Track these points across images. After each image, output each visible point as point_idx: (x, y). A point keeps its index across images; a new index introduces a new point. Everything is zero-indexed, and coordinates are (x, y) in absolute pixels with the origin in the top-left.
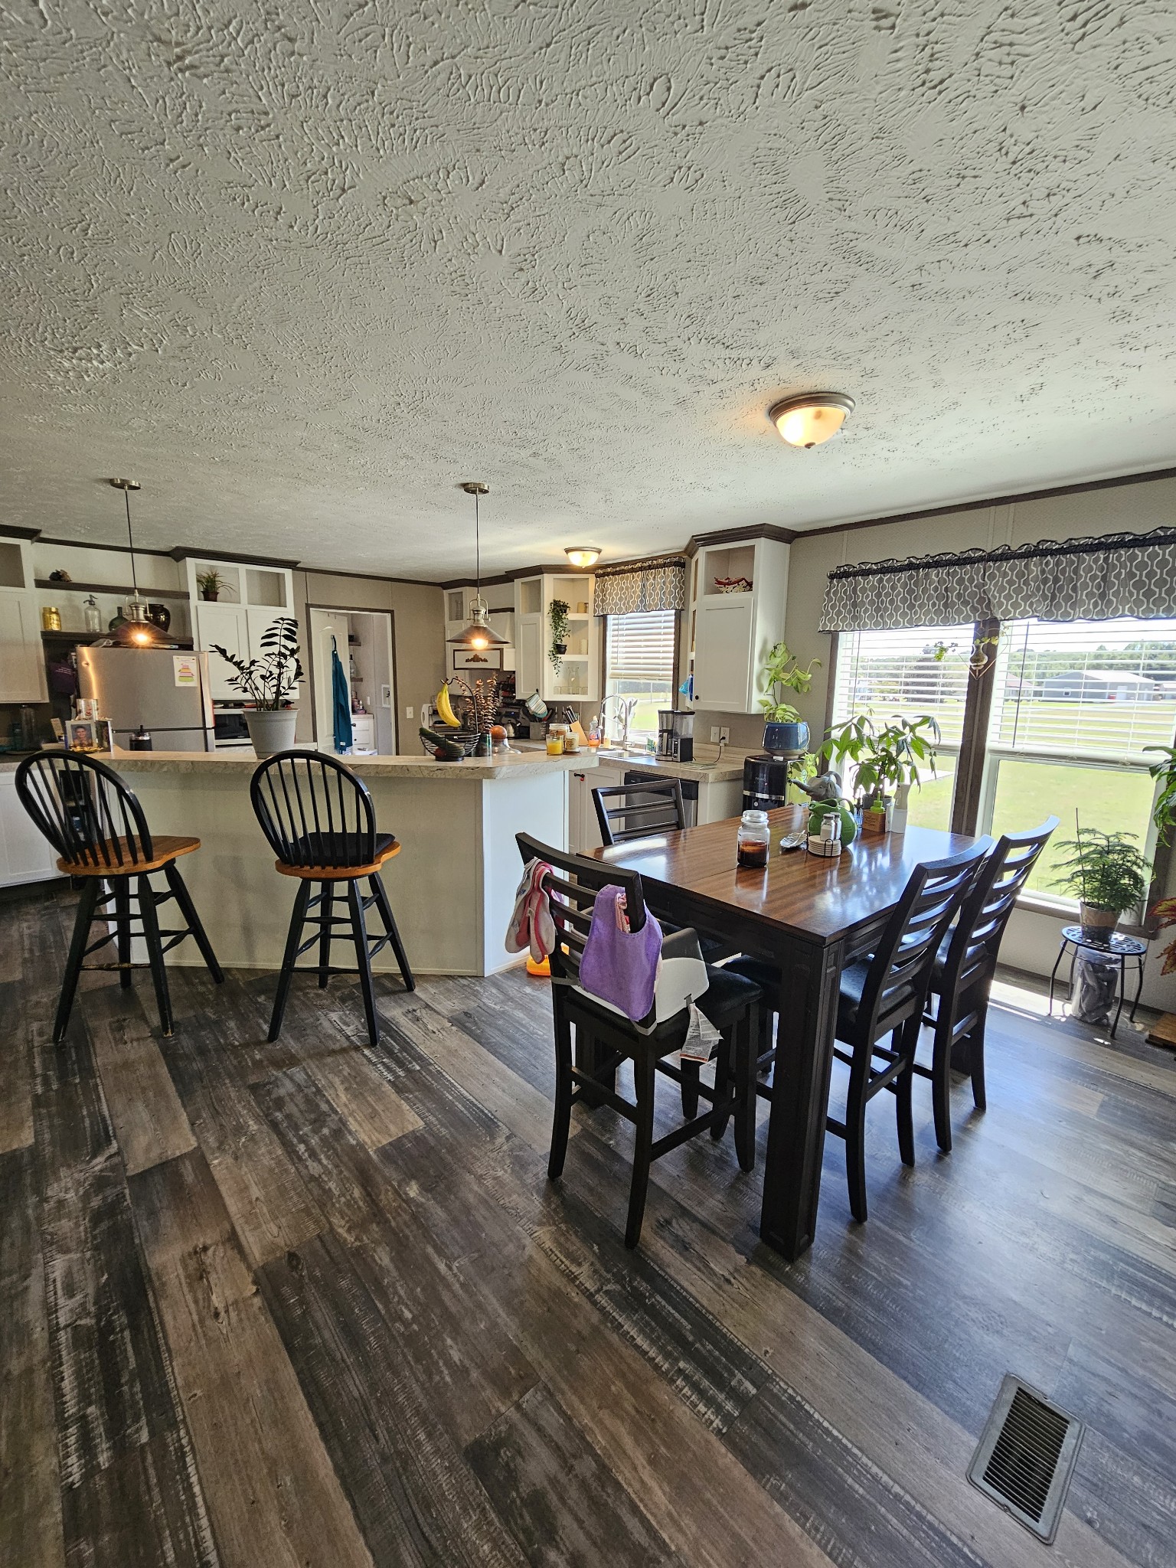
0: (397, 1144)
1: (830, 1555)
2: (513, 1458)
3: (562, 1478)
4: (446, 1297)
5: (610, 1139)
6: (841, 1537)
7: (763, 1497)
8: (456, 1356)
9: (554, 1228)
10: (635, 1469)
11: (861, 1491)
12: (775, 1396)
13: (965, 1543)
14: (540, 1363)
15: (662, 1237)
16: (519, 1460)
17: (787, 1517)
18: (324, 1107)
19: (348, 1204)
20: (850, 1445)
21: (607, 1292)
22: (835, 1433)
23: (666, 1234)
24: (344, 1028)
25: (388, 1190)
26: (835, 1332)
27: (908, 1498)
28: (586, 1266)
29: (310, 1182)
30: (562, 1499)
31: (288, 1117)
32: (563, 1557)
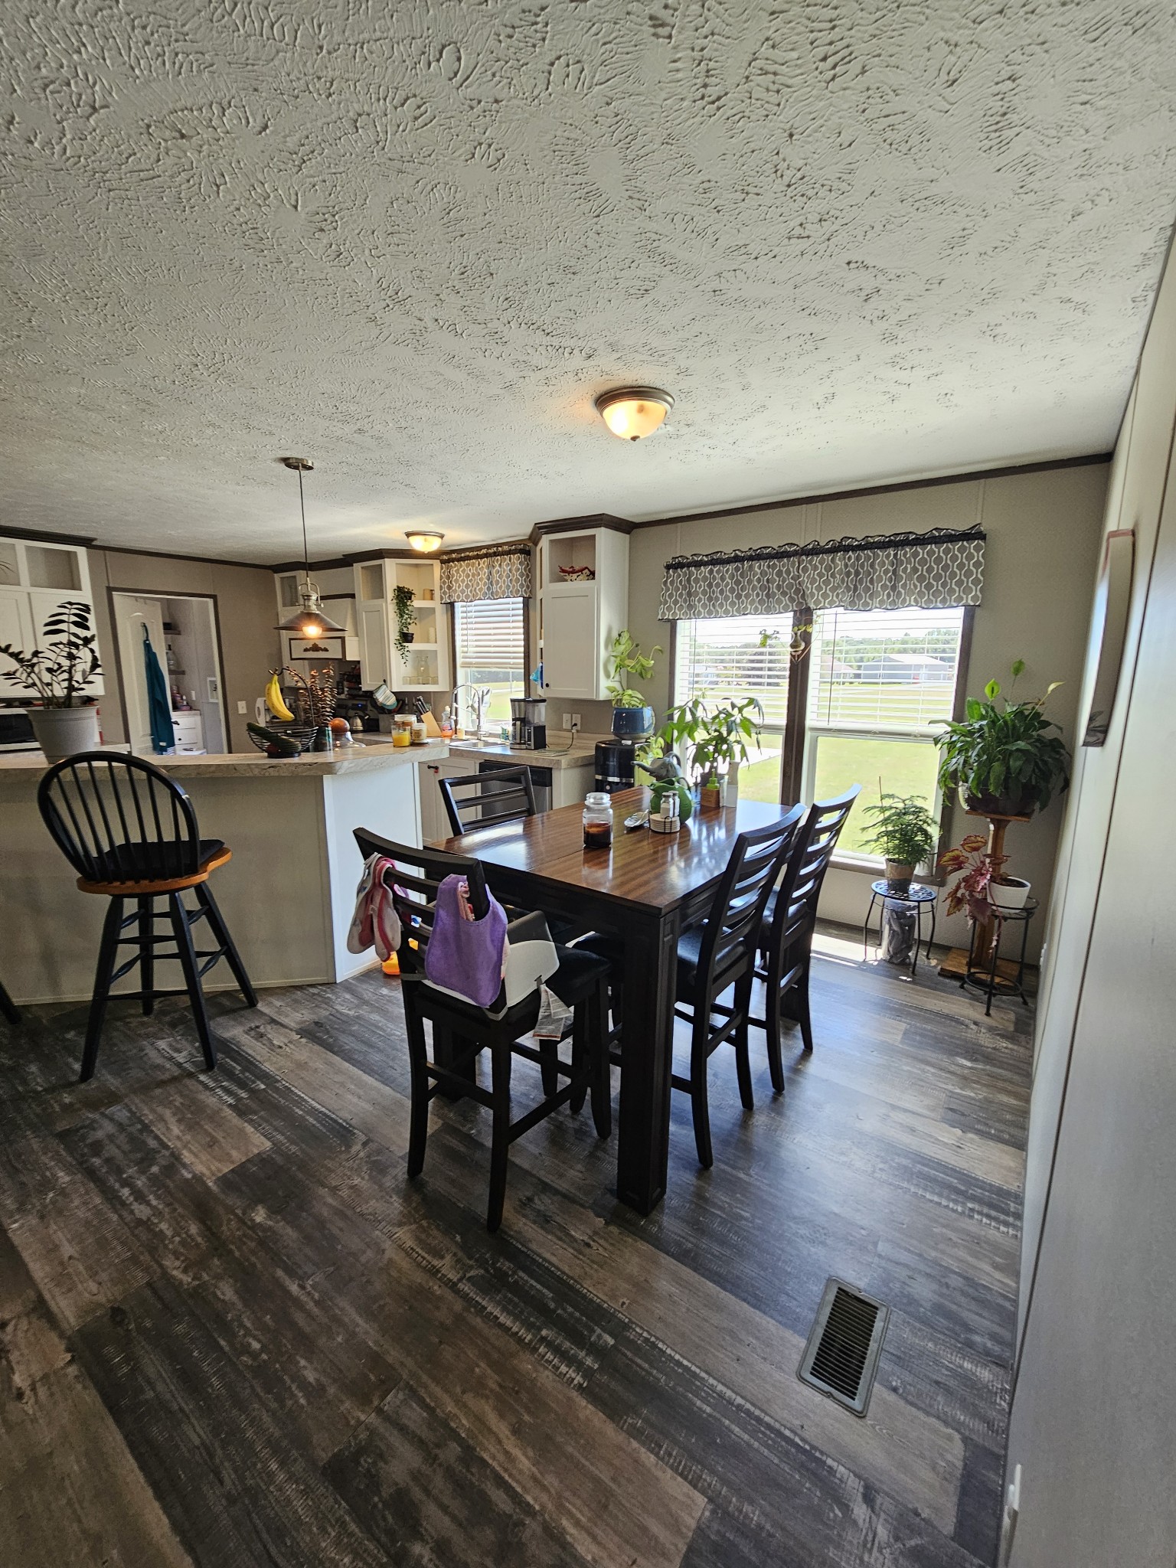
0: (240, 1171)
1: (681, 1475)
2: (375, 1463)
3: (426, 1469)
4: (299, 1318)
5: (472, 1129)
6: (692, 1457)
7: (620, 1438)
8: (311, 1376)
9: (414, 1227)
10: (500, 1442)
11: (708, 1410)
12: (633, 1342)
13: (796, 1434)
14: (402, 1363)
15: (524, 1216)
16: (381, 1464)
17: (643, 1450)
18: (152, 1143)
19: (183, 1243)
20: (698, 1371)
21: (470, 1279)
22: (685, 1363)
23: (528, 1212)
24: (175, 1055)
25: (230, 1220)
26: (686, 1272)
27: (748, 1406)
28: (448, 1257)
29: (136, 1228)
30: (427, 1492)
31: (108, 1161)
32: (428, 1547)
